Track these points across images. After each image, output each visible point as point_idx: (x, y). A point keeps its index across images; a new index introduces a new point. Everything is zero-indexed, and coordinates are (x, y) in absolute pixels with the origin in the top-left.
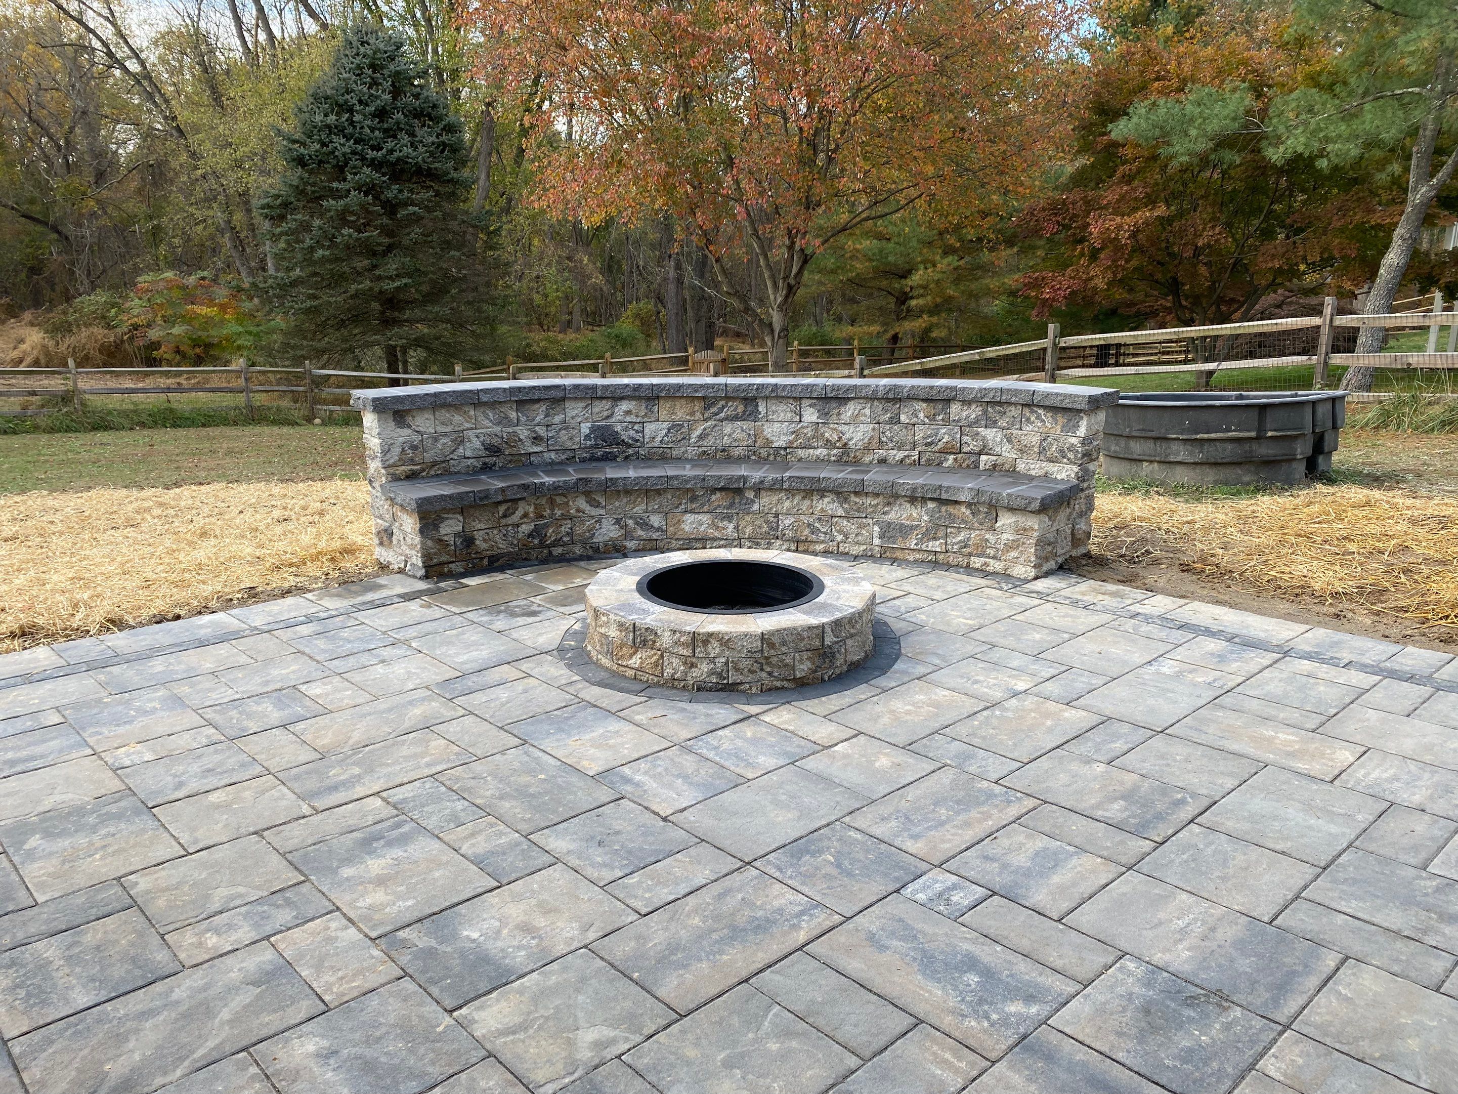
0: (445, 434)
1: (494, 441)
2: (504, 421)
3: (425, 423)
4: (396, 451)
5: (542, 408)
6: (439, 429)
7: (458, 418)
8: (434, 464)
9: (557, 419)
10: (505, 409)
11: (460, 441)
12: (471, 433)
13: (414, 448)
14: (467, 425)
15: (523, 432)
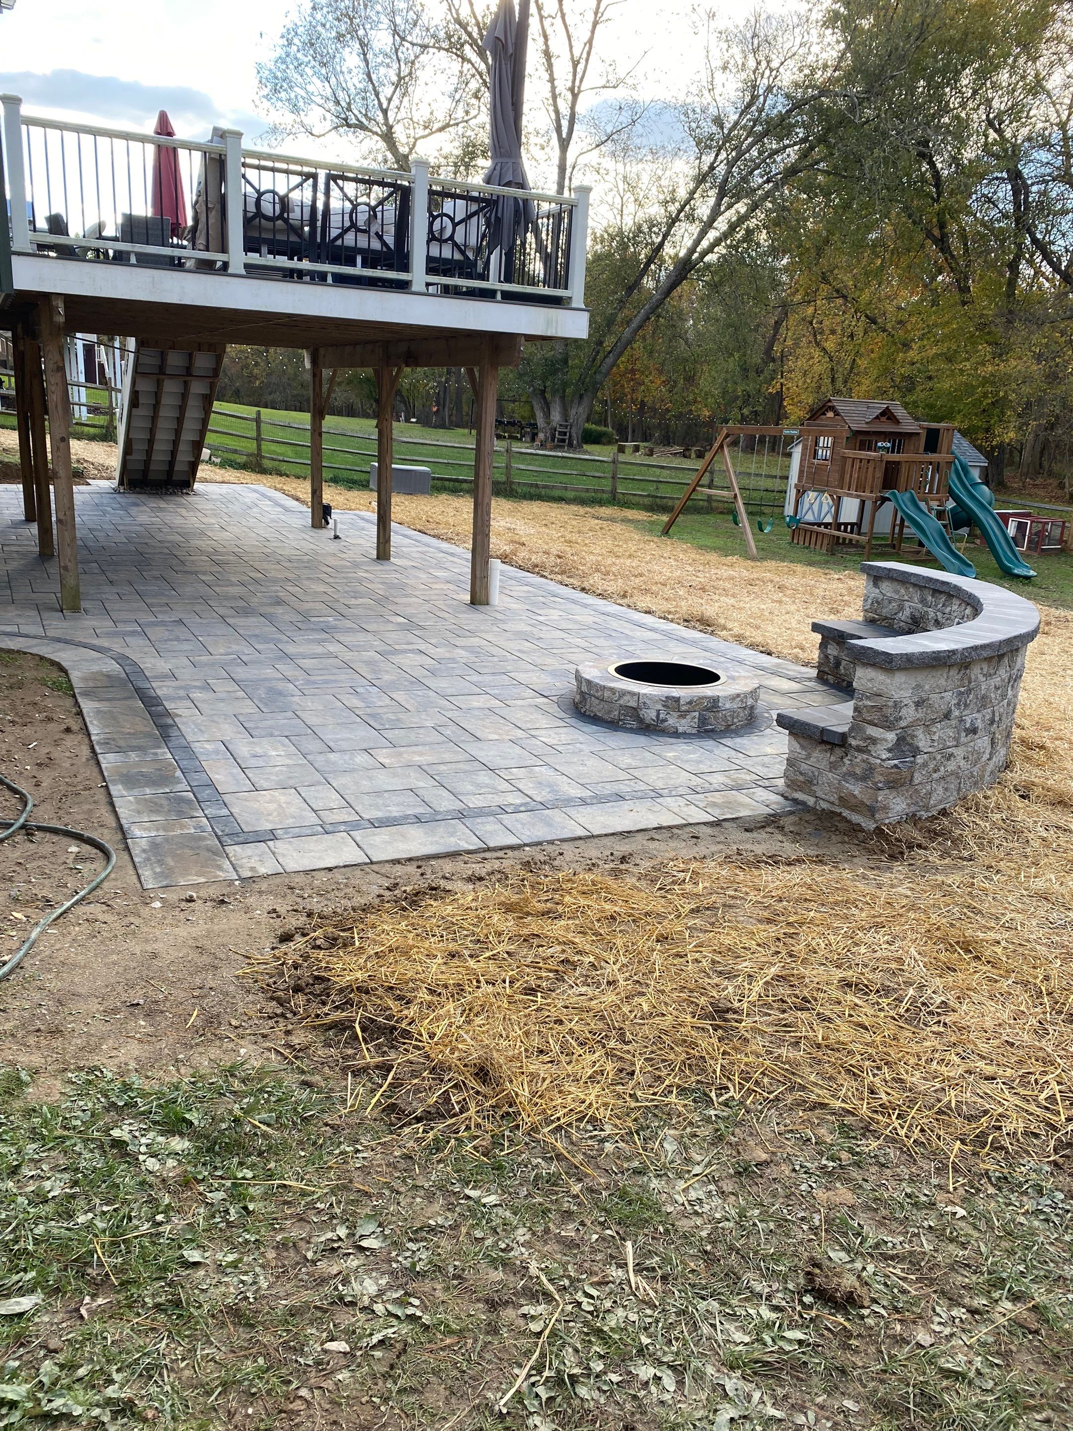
0: (894, 600)
1: (917, 614)
2: (923, 601)
3: (887, 588)
4: (870, 601)
5: (943, 598)
6: (893, 595)
7: (903, 591)
8: (886, 618)
9: (948, 610)
10: (926, 592)
11: (901, 608)
12: (907, 604)
13: (877, 602)
14: (906, 598)
15: (932, 615)
